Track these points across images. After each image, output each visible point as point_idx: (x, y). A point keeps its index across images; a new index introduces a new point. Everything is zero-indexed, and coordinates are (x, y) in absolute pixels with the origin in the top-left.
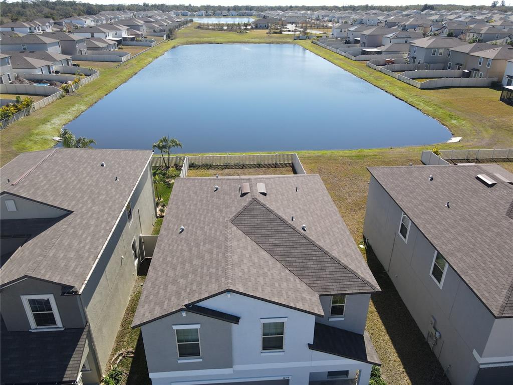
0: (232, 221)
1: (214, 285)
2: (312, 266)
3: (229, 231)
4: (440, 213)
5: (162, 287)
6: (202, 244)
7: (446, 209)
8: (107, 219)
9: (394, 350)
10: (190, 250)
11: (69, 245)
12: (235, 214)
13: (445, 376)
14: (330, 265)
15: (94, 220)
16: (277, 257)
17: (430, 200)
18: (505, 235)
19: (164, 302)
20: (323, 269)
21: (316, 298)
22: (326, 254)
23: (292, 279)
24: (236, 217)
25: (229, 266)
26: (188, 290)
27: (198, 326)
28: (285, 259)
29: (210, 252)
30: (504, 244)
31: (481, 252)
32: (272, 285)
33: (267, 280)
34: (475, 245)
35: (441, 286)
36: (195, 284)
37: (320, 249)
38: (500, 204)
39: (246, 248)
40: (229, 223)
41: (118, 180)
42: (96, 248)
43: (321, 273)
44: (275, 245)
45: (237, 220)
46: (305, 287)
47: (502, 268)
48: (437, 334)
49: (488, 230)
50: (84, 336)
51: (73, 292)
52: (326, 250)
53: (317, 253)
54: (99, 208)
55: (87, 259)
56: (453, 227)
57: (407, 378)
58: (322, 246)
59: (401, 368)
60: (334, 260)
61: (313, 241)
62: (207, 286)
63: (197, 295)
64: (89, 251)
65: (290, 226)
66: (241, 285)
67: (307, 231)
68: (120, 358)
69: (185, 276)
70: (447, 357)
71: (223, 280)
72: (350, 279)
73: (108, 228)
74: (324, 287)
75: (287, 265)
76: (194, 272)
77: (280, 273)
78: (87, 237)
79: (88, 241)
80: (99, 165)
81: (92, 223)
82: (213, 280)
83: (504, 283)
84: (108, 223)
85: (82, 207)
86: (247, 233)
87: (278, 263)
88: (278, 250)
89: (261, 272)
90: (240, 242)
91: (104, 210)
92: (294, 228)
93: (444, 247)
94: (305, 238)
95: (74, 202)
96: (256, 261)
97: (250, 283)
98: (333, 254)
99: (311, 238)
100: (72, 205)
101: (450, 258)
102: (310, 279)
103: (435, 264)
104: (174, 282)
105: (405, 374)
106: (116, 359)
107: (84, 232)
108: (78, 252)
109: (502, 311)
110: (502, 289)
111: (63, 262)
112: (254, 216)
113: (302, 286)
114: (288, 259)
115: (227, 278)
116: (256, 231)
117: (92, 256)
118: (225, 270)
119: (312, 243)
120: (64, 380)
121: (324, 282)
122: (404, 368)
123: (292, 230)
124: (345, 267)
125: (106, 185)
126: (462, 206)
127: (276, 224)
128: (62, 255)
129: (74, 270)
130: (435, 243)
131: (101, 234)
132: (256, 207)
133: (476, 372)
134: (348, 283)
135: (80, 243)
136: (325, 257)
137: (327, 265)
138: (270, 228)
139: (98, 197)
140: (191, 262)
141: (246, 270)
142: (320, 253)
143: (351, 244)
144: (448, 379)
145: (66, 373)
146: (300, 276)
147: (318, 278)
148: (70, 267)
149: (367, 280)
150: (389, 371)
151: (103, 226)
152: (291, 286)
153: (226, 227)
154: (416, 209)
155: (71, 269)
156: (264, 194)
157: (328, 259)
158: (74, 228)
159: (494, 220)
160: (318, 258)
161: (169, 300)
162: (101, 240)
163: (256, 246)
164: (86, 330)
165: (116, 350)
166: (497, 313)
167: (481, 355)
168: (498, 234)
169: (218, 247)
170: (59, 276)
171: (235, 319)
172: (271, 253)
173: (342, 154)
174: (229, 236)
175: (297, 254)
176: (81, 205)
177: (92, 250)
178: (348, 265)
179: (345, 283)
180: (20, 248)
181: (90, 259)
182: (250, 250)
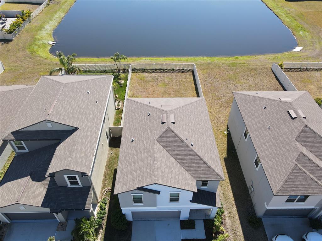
0: (157, 140)
1: (149, 179)
2: (194, 166)
3: (156, 147)
4: (264, 131)
5: (125, 175)
6: (143, 152)
7: (268, 129)
8: (95, 130)
9: (232, 193)
10: (137, 155)
11: (80, 149)
12: (159, 136)
13: (253, 207)
14: (203, 166)
15: (89, 133)
16: (178, 160)
17: (261, 122)
18: (291, 152)
19: (127, 184)
20: (199, 168)
21: (194, 183)
22: (202, 160)
23: (184, 173)
24: (159, 138)
25: (156, 170)
26: (138, 179)
27: (142, 194)
28: (182, 162)
29: (147, 158)
30: (289, 157)
31: (277, 159)
32: (175, 178)
33: (173, 175)
34: (275, 155)
35: (257, 169)
36: (140, 177)
37: (199, 157)
38: (295, 132)
39: (163, 157)
40: (156, 142)
41: (97, 102)
42: (93, 150)
43: (198, 170)
44: (178, 154)
45: (159, 140)
46: (190, 176)
47: (284, 170)
48: (253, 189)
49: (284, 147)
50: (91, 190)
51: (86, 176)
52: (202, 157)
53: (197, 159)
54: (90, 124)
55: (90, 157)
56: (268, 142)
57: (235, 207)
58: (200, 155)
59: (234, 202)
60: (205, 163)
61: (196, 153)
62: (146, 179)
63: (141, 183)
64: (90, 152)
65: (185, 144)
66: (161, 180)
67: (194, 146)
68: (105, 192)
69: (136, 171)
70: (255, 199)
71: (153, 177)
72: (211, 173)
73: (96, 137)
74: (199, 177)
75: (183, 165)
76: (140, 169)
77: (179, 170)
78: (88, 144)
79: (88, 146)
80: (87, 92)
81: (89, 134)
82: (149, 176)
83: (283, 178)
84: (96, 133)
85: (83, 124)
86: (164, 147)
87: (178, 164)
88: (179, 157)
89: (170, 171)
90: (161, 153)
91: (93, 124)
92: (187, 145)
93: (261, 154)
94: (192, 150)
95: (78, 122)
96: (168, 164)
97: (165, 178)
98: (205, 160)
99: (195, 151)
100: (78, 123)
101: (262, 160)
102: (193, 173)
103: (256, 159)
104: (131, 173)
105: (235, 205)
106: (104, 192)
107: (86, 141)
108: (85, 153)
109: (277, 193)
110: (281, 181)
111: (80, 160)
112: (168, 138)
113: (188, 176)
114: (183, 162)
115: (155, 177)
116: (169, 146)
117: (92, 155)
118: (154, 172)
119: (195, 153)
120: (85, 208)
121: (199, 174)
122: (235, 202)
123: (186, 146)
124: (210, 167)
125: (92, 107)
126: (276, 129)
127: (179, 142)
128: (79, 156)
129: (85, 164)
130: (258, 150)
131: (94, 141)
132: (169, 132)
133: (266, 210)
134: (210, 175)
135: (85, 147)
136: (201, 161)
137: (201, 166)
138: (175, 145)
139: (89, 116)
140: (138, 163)
141: (163, 171)
142: (199, 159)
143: (215, 151)
144: (254, 209)
145: (86, 205)
146: (188, 171)
147: (197, 172)
148: (83, 162)
149: (219, 174)
150: (228, 203)
151: (94, 135)
152: (183, 177)
153: (154, 144)
154: (252, 127)
155: (84, 163)
156: (174, 123)
157: (202, 162)
158: (81, 139)
159: (289, 141)
160: (198, 162)
161: (130, 183)
162: (94, 145)
163: (169, 155)
164: (92, 187)
165: (103, 188)
166: (275, 193)
167: (267, 206)
168: (288, 151)
169: (151, 156)
170: (80, 168)
171: (158, 192)
172: (175, 158)
173: (223, 62)
174: (156, 150)
175: (188, 159)
176: (82, 123)
177: (91, 151)
178: (211, 166)
179: (209, 175)
180: (57, 148)
181: (91, 157)
182: (165, 158)
